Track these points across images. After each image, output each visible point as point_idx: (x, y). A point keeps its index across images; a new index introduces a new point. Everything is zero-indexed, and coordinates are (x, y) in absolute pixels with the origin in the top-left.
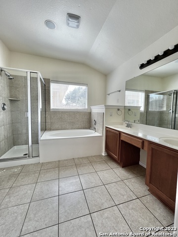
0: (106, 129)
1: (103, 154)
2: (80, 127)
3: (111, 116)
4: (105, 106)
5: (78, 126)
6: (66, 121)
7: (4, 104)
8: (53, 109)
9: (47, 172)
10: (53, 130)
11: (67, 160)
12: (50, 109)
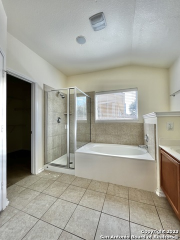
0: (160, 151)
1: (158, 193)
2: (128, 142)
3: (170, 129)
4: (156, 113)
5: (125, 140)
6: (110, 134)
7: (59, 118)
8: (98, 121)
9: (73, 189)
10: (98, 142)
11: (100, 182)
12: (95, 121)
